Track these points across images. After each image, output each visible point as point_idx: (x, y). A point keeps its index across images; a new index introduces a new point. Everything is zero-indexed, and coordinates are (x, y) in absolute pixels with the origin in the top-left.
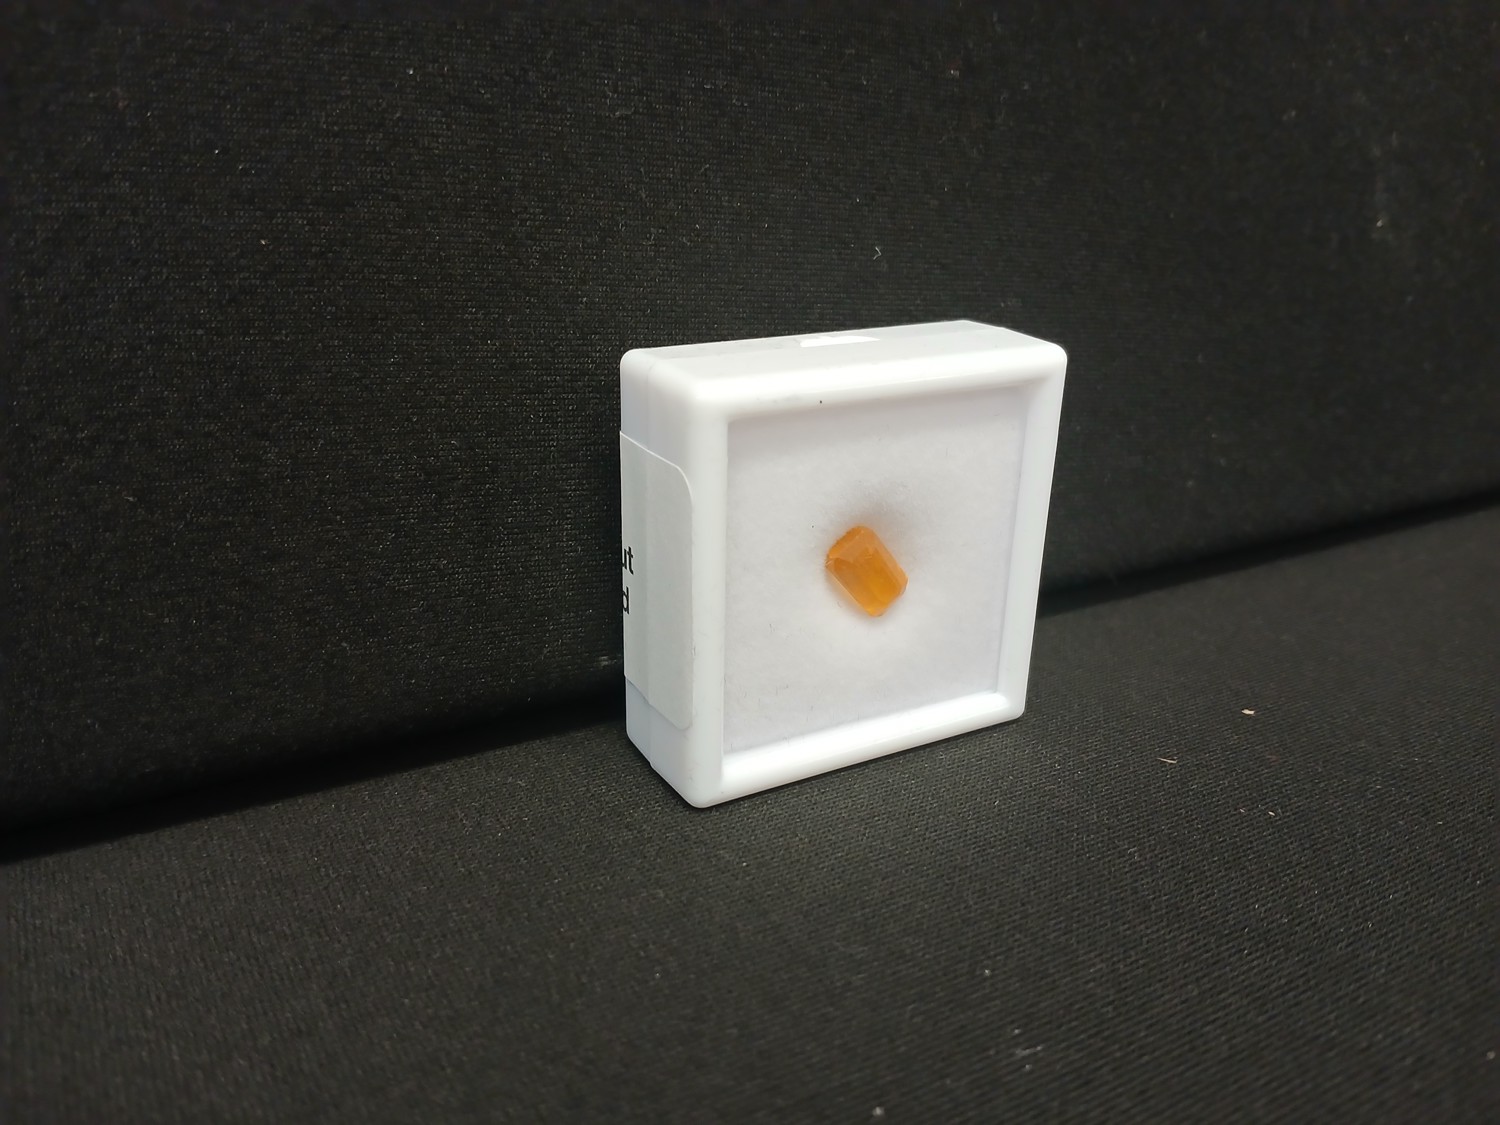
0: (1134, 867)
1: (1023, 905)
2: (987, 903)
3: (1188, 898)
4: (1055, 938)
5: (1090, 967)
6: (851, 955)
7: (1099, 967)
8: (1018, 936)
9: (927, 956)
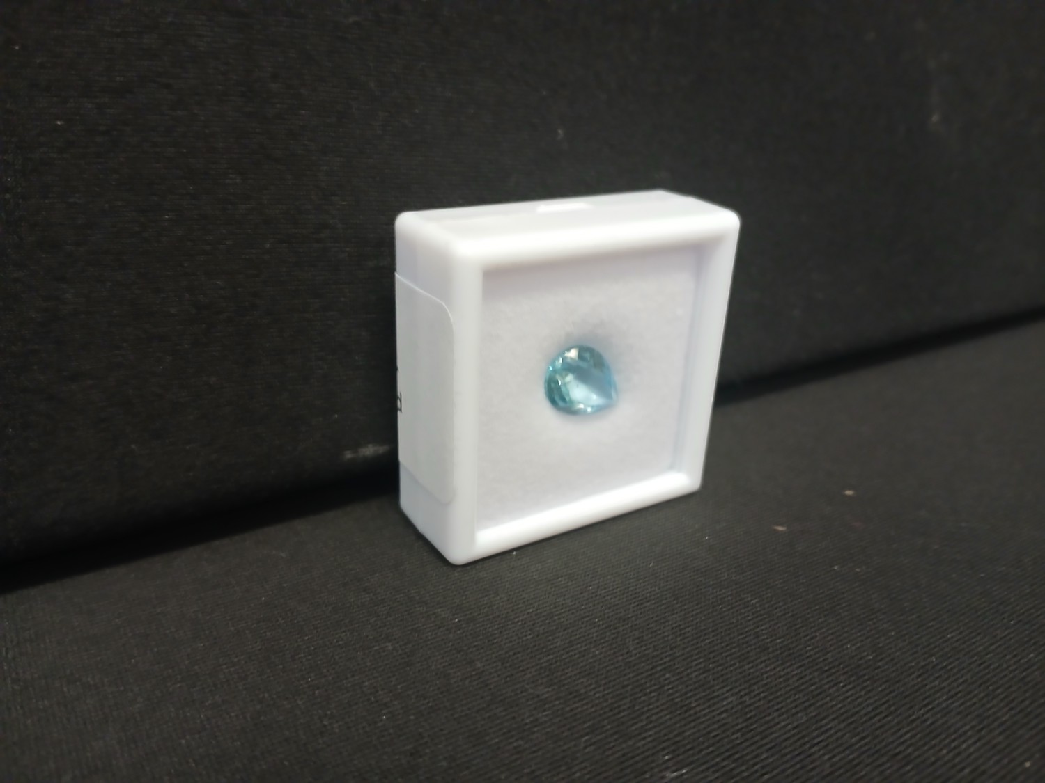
0: (755, 615)
1: (671, 649)
2: (644, 648)
3: (797, 640)
4: (696, 676)
5: (723, 700)
6: (538, 696)
7: (730, 700)
8: (667, 676)
9: (597, 695)
